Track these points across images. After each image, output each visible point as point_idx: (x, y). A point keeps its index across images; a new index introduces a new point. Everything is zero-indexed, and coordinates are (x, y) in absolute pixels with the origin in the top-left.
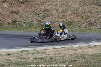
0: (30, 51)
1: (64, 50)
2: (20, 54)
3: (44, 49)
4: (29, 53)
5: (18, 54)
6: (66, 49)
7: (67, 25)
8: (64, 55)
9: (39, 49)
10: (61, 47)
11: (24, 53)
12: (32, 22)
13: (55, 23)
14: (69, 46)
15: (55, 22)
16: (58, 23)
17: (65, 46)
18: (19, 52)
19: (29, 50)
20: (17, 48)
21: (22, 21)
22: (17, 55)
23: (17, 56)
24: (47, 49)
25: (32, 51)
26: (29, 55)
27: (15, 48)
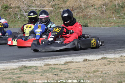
0: (36, 68)
1: (106, 62)
2: (16, 74)
3: (66, 63)
4: (35, 70)
5: (12, 73)
6: (110, 61)
7: (113, 13)
8: (106, 73)
9: (56, 63)
10: (100, 57)
11: (25, 71)
12: (40, 7)
13: (88, 10)
14: (117, 56)
15: (89, 7)
16: (95, 8)
17: (108, 56)
18: (14, 69)
19: (35, 65)
20: (10, 62)
21: (21, 7)
22: (9, 76)
23: (10, 78)
24: (72, 62)
25: (41, 67)
26: (35, 75)
27: (7, 63)
